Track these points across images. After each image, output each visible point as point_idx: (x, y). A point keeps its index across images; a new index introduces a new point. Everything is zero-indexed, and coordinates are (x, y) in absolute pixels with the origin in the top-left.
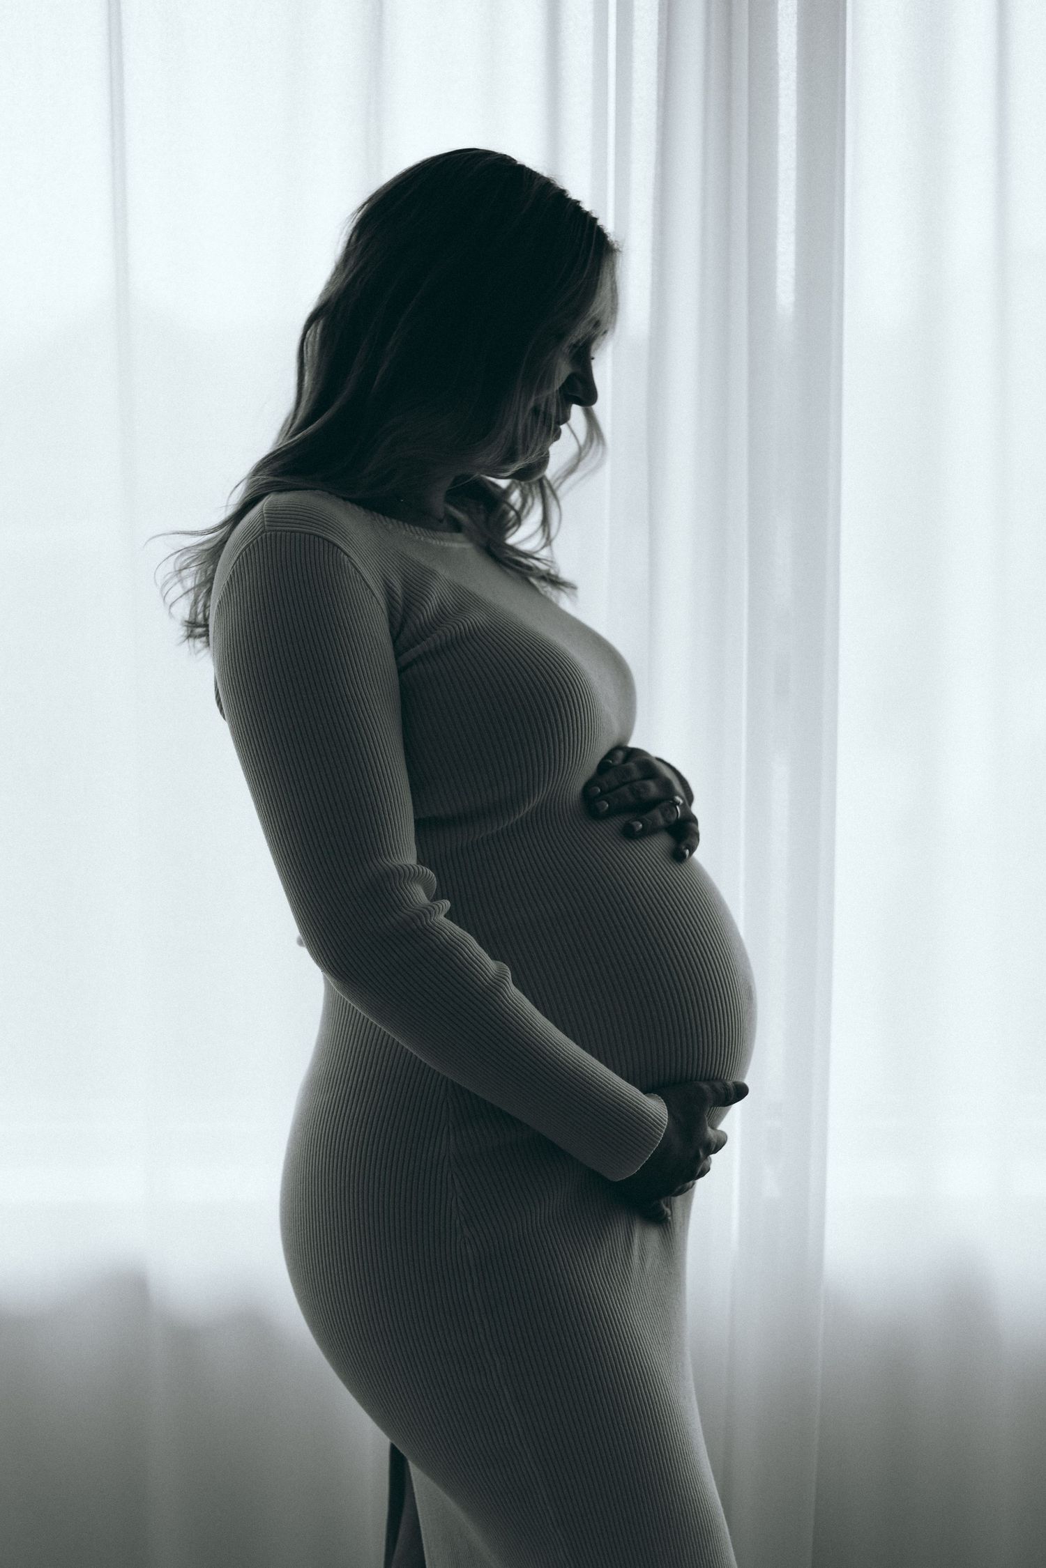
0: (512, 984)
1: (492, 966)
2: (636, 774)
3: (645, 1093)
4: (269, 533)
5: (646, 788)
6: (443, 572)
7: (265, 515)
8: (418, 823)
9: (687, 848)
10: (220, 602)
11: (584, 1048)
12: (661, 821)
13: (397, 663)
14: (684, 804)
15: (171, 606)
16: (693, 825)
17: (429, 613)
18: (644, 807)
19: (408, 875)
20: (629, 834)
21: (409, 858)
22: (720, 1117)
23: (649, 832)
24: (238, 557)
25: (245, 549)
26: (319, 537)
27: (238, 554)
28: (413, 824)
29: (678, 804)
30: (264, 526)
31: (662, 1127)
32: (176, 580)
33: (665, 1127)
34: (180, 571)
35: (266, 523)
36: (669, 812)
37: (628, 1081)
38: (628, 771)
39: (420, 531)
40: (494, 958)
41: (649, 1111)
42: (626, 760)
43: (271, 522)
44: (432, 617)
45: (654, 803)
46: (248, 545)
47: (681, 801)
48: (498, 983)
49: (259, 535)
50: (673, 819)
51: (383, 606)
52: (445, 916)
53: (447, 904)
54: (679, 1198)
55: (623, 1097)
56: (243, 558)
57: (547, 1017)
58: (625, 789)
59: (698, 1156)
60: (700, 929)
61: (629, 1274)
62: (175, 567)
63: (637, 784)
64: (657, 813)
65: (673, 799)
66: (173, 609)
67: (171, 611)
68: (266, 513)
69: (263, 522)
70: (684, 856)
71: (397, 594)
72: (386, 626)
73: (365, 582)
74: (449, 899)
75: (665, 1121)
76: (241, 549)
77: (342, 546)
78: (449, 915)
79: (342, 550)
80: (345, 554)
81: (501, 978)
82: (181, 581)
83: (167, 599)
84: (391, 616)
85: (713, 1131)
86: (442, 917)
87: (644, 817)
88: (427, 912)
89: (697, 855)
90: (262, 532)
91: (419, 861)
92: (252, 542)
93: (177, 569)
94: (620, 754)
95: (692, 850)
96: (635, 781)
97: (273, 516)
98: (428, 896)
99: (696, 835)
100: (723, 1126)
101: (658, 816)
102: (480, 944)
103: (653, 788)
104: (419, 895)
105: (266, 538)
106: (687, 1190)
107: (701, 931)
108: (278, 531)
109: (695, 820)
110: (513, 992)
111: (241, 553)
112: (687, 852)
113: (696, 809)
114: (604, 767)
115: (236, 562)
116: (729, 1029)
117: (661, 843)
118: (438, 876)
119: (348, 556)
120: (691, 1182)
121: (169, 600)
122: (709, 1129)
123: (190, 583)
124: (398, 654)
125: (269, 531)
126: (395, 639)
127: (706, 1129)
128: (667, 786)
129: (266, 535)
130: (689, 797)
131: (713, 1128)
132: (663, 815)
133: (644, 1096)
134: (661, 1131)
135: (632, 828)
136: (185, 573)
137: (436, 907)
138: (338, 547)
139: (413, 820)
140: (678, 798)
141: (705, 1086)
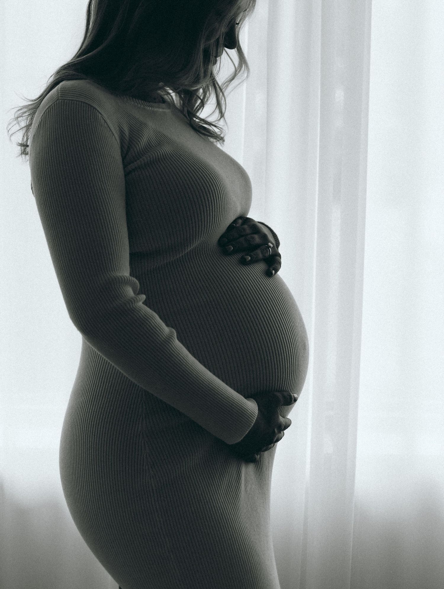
0: (176, 339)
1: (166, 330)
2: (248, 231)
3: (246, 398)
4: (60, 101)
5: (253, 238)
6: (151, 124)
7: (59, 91)
8: (131, 255)
9: (273, 270)
10: (34, 135)
11: (214, 374)
12: (261, 256)
13: (125, 171)
14: (274, 246)
15: (12, 135)
16: (278, 258)
17: (142, 146)
18: (253, 248)
19: (123, 281)
20: (243, 262)
21: (125, 272)
22: (288, 411)
23: (254, 261)
24: (44, 113)
25: (48, 108)
26: (86, 103)
27: (44, 111)
28: (128, 255)
29: (270, 247)
30: (58, 97)
31: (254, 417)
32: (15, 122)
33: (256, 417)
34: (18, 118)
35: (59, 95)
36: (265, 251)
37: (238, 392)
38: (244, 230)
39: (141, 102)
40: (167, 325)
41: (248, 408)
42: (243, 224)
43: (62, 95)
44: (143, 148)
45: (257, 246)
46: (50, 106)
47: (272, 245)
48: (169, 338)
49: (56, 101)
50: (267, 255)
51: (118, 141)
52: (143, 303)
53: (143, 297)
54: (266, 453)
55: (234, 400)
56: (46, 113)
57: (195, 358)
58: (242, 240)
59: (274, 432)
60: (278, 313)
61: (239, 493)
62: (15, 117)
63: (249, 236)
64: (259, 252)
65: (267, 245)
66: (13, 138)
67: (11, 138)
68: (60, 90)
69: (58, 95)
70: (272, 274)
71: (126, 135)
72: (119, 151)
73: (109, 128)
74: (145, 294)
75: (256, 413)
76: (46, 108)
77: (98, 109)
78: (145, 303)
79: (98, 111)
80: (99, 112)
81: (170, 337)
82: (18, 123)
83: (9, 132)
84: (122, 147)
85: (284, 419)
86: (140, 304)
87: (252, 254)
88: (132, 301)
89: (279, 273)
90: (57, 100)
91: (131, 275)
92: (52, 105)
93: (16, 117)
94: (240, 221)
95: (277, 270)
96: (247, 235)
97: (63, 91)
98: (134, 293)
99: (280, 263)
100: (290, 416)
101: (259, 254)
102: (161, 318)
103: (257, 239)
104: (130, 292)
105: (59, 103)
106: (269, 449)
107: (278, 314)
108: (66, 99)
109: (279, 256)
110: (177, 344)
111: (46, 111)
112: (274, 272)
113: (281, 250)
114: (231, 227)
115: (43, 115)
116: (292, 365)
117: (260, 267)
118: (140, 283)
119: (101, 114)
120: (272, 445)
121: (11, 132)
122: (280, 417)
123: (23, 124)
124: (125, 166)
125: (60, 99)
126: (124, 158)
127: (278, 417)
128: (264, 237)
129: (59, 102)
130: (278, 244)
131: (284, 417)
132: (262, 253)
133: (245, 399)
134: (254, 419)
135: (245, 259)
136: (20, 119)
137: (138, 298)
138: (96, 109)
139: (129, 253)
140: (270, 244)
141: (278, 394)
